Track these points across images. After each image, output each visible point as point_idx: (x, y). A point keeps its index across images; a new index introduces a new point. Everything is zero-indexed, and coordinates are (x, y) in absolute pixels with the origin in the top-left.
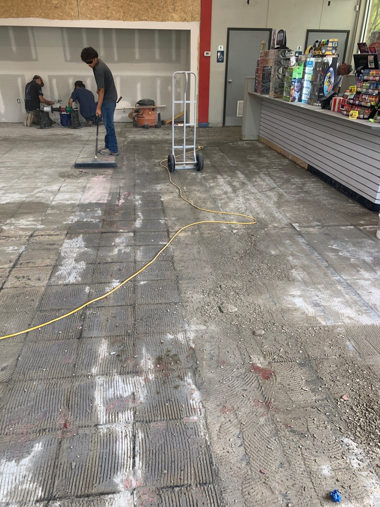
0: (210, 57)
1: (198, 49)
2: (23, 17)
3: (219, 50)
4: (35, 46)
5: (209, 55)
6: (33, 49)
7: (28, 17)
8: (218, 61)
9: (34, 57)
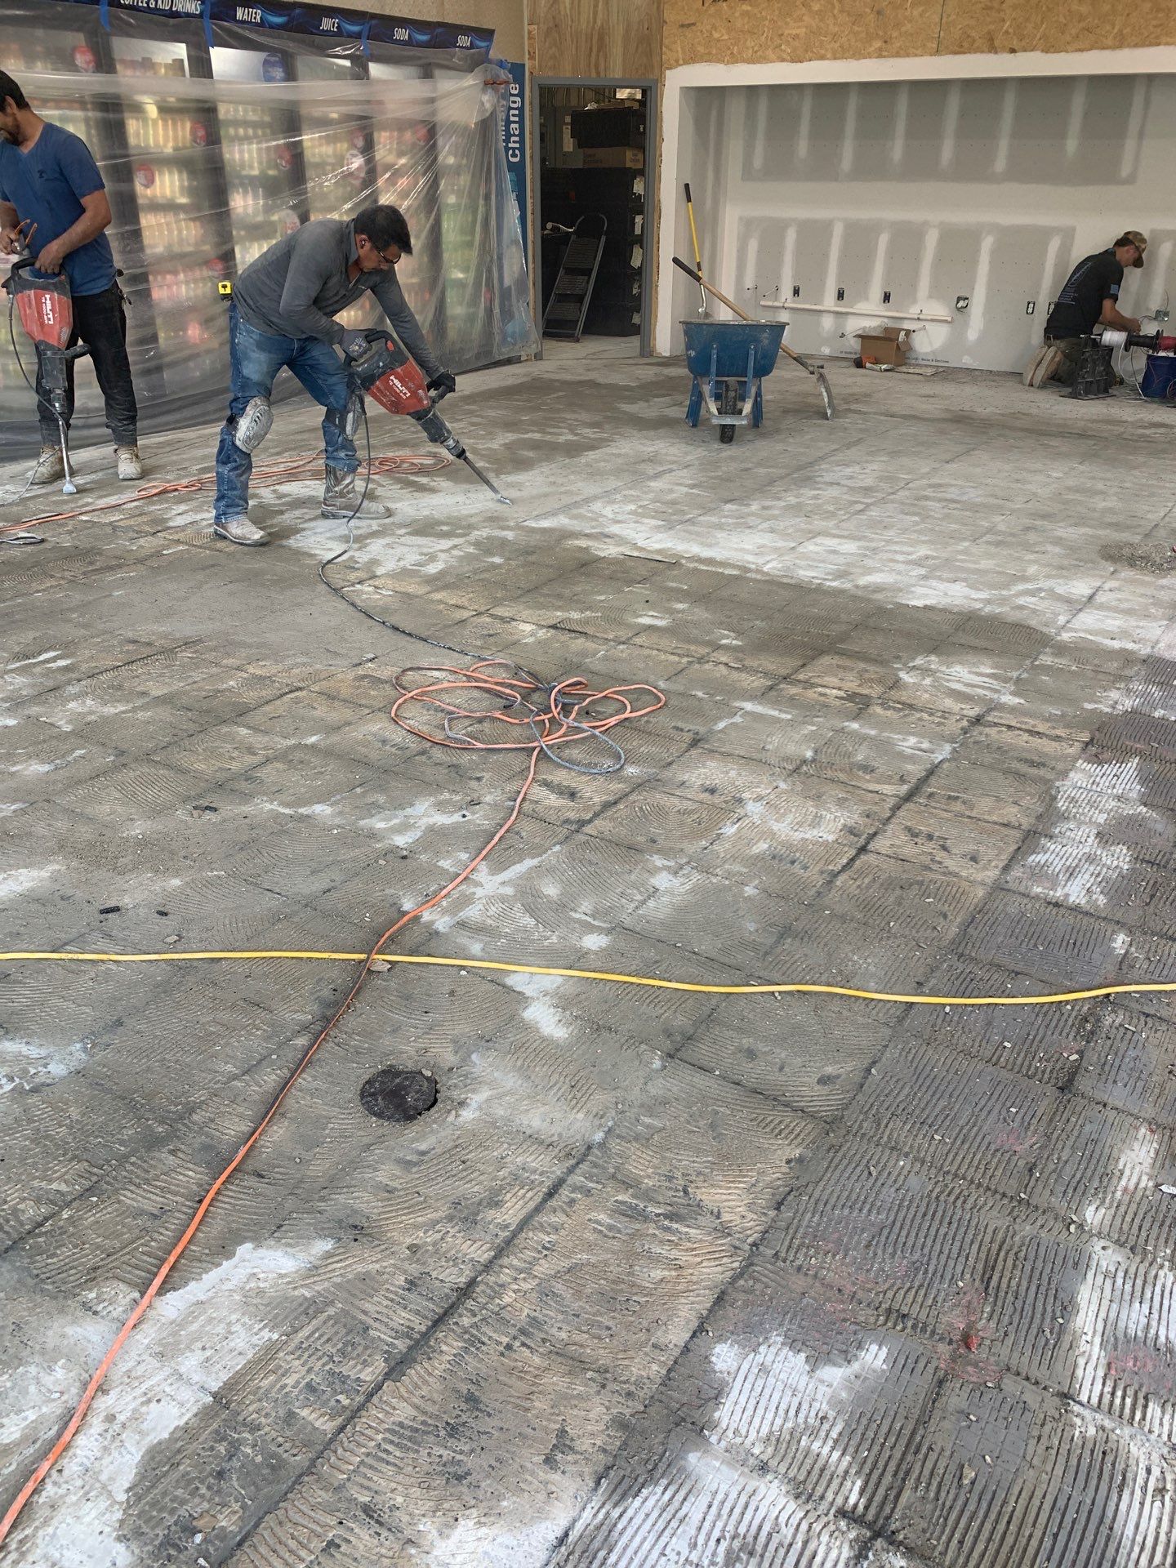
2: (1136, 46)
4: (1141, 135)
6: (1130, 144)
7: (1151, 45)
9: (1125, 171)
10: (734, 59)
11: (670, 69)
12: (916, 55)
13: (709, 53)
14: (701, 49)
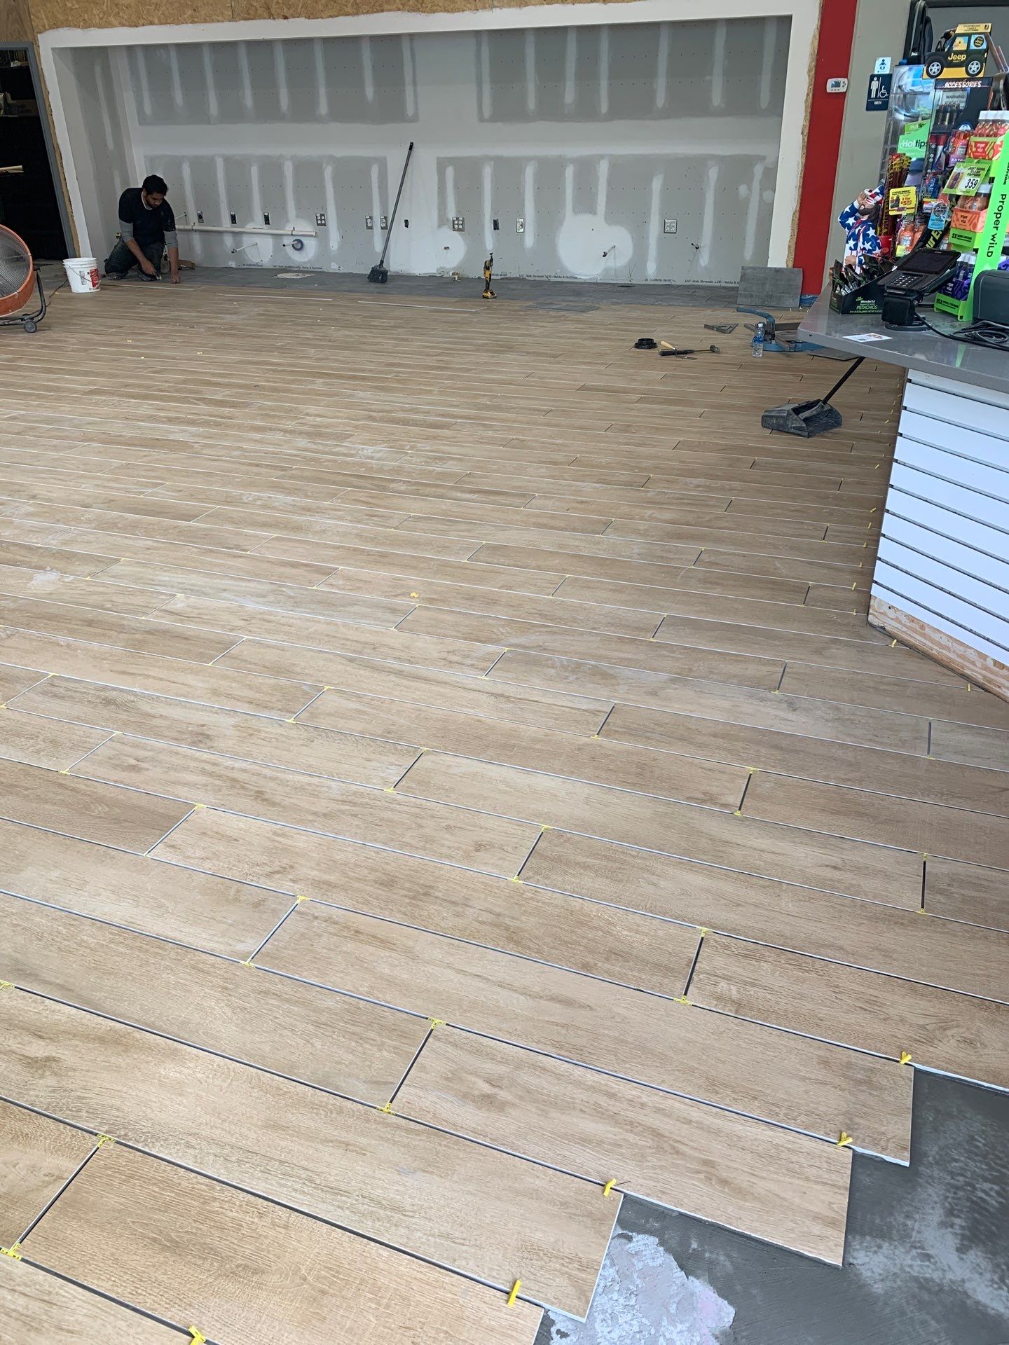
0: (844, 94)
1: (809, 71)
3: (878, 70)
4: (415, 83)
5: (842, 89)
6: (409, 90)
8: (870, 107)
9: (410, 111)
10: (87, 25)
11: (41, 33)
12: (218, 21)
13: (67, 20)
14: (61, 17)
